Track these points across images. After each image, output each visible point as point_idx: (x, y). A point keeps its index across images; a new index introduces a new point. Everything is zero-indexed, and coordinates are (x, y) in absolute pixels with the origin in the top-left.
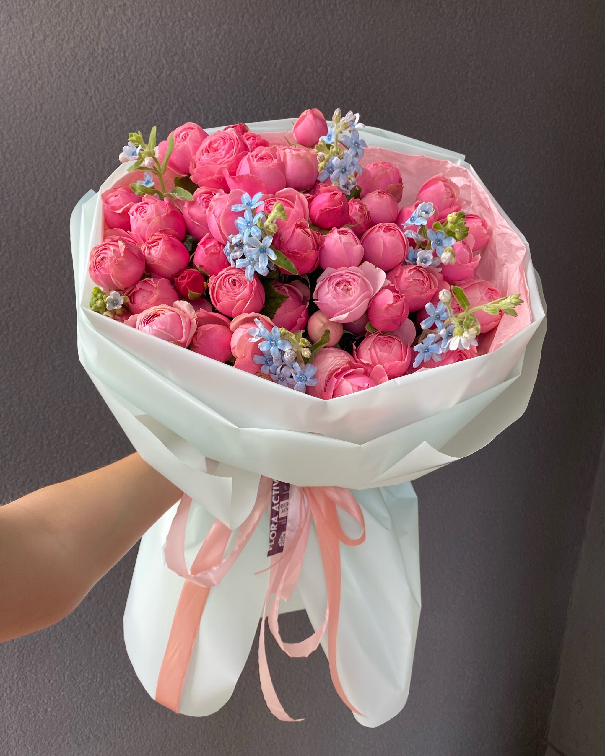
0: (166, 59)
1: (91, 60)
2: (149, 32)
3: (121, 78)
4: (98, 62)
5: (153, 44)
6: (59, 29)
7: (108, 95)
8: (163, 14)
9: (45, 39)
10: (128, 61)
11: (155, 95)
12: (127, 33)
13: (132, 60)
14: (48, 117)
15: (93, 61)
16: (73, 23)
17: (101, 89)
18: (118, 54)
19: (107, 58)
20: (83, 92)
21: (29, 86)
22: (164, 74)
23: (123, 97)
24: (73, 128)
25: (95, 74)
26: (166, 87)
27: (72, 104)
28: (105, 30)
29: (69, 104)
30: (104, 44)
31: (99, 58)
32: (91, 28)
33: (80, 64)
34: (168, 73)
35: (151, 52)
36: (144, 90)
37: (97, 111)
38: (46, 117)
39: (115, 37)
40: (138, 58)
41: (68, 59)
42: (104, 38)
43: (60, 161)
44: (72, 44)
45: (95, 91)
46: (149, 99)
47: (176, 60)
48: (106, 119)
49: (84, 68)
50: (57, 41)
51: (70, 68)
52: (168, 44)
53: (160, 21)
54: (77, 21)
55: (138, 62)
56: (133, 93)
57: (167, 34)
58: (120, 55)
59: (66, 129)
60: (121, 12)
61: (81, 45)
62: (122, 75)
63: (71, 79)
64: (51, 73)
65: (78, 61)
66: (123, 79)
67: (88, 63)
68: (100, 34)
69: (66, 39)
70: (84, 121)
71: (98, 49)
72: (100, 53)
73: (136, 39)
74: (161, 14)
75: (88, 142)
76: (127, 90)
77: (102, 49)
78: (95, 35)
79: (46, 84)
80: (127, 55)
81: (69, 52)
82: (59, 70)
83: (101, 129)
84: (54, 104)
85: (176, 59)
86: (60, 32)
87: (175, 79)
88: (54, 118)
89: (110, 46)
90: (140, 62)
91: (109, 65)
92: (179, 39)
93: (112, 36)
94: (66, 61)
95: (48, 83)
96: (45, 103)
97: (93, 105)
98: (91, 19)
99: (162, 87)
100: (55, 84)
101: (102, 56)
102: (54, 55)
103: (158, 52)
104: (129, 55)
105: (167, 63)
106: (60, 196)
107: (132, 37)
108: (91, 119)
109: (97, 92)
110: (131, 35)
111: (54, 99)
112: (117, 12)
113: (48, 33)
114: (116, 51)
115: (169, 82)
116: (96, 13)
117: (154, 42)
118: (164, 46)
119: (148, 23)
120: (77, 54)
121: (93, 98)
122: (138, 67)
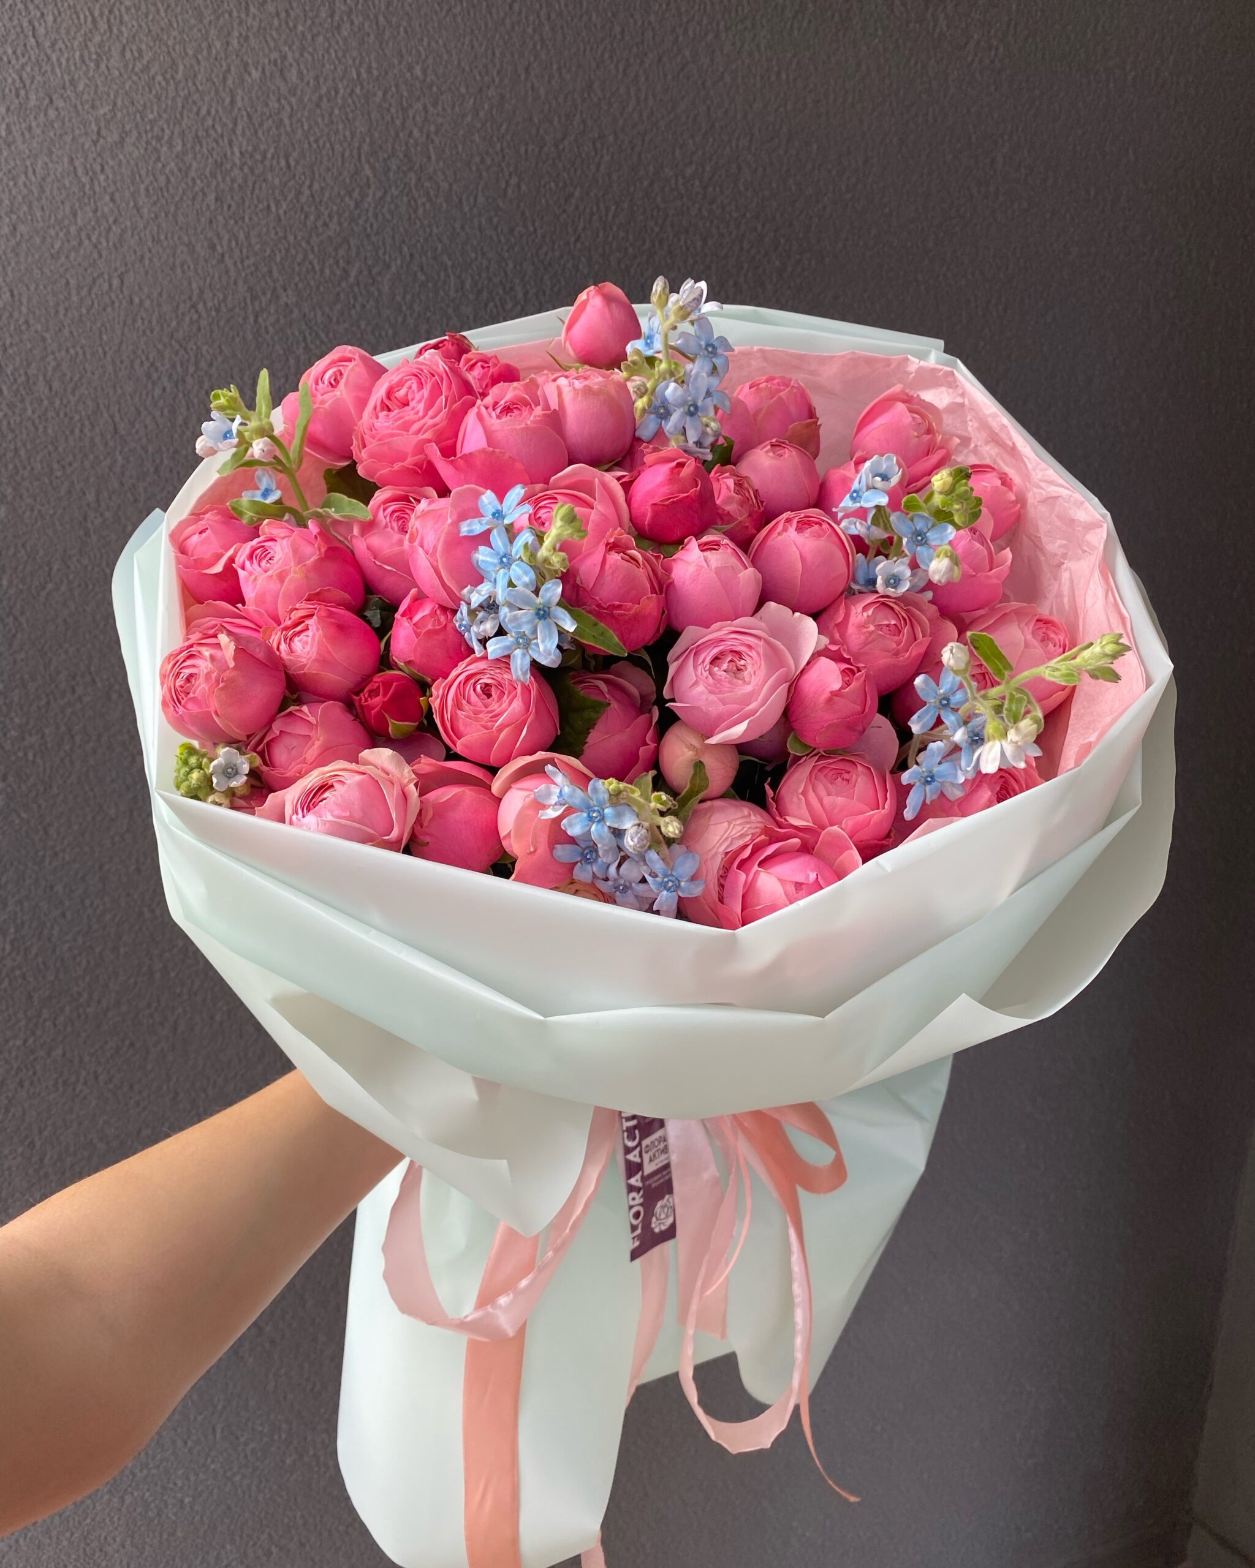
0: (373, 168)
1: (220, 178)
2: (336, 112)
3: (281, 212)
4: (233, 181)
5: (344, 136)
6: (151, 116)
7: (257, 247)
8: (364, 75)
9: (122, 140)
10: (294, 175)
11: (353, 242)
12: (291, 117)
13: (304, 173)
14: (136, 300)
15: (224, 180)
16: (179, 101)
17: (242, 236)
18: (275, 162)
19: (252, 170)
20: (206, 244)
21: (94, 239)
22: (369, 199)
23: (287, 250)
24: (187, 319)
25: (229, 207)
26: (375, 226)
27: (183, 272)
28: (244, 113)
29: (179, 271)
30: (245, 143)
31: (236, 171)
32: (217, 111)
33: (197, 189)
34: (379, 194)
35: (343, 155)
36: (331, 233)
37: (235, 283)
38: (131, 302)
39: (266, 126)
40: (315, 169)
41: (172, 179)
42: (243, 131)
43: (164, 389)
44: (179, 148)
45: (230, 241)
46: (341, 252)
47: (394, 167)
48: (254, 298)
49: (204, 194)
50: (147, 143)
51: (177, 198)
52: (377, 135)
53: (358, 90)
54: (186, 98)
55: (317, 176)
56: (308, 242)
57: (373, 116)
58: (278, 163)
59: (174, 323)
60: (277, 74)
61: (198, 148)
62: (284, 207)
63: (180, 218)
64: (137, 208)
65: (193, 180)
66: (285, 212)
67: (214, 183)
68: (235, 124)
69: (166, 138)
70: (210, 304)
71: (233, 153)
72: (238, 162)
73: (310, 128)
74: (359, 74)
75: (220, 347)
76: (296, 237)
77: (241, 153)
78: (225, 125)
79: (130, 232)
80: (292, 163)
81: (173, 164)
82: (155, 203)
83: (245, 319)
84: (147, 273)
85: (394, 164)
86: (152, 123)
87: (392, 207)
88: (147, 303)
89: (255, 149)
90: (320, 175)
91: (257, 186)
92: (398, 122)
93: (261, 125)
94: (168, 181)
95: (133, 230)
96: (127, 272)
97: (227, 271)
98: (217, 92)
99: (368, 225)
100: (147, 232)
101: (241, 169)
102: (143, 172)
103: (355, 153)
104: (297, 162)
105: (375, 176)
106: (166, 462)
107: (302, 126)
108: (225, 299)
109: (233, 243)
110: (299, 120)
111: (147, 262)
112: (268, 74)
113: (128, 128)
114: (269, 155)
115: (380, 217)
116: (225, 79)
117: (348, 133)
118: (368, 140)
119: (333, 93)
120: (189, 167)
121: (227, 256)
122: (316, 186)
